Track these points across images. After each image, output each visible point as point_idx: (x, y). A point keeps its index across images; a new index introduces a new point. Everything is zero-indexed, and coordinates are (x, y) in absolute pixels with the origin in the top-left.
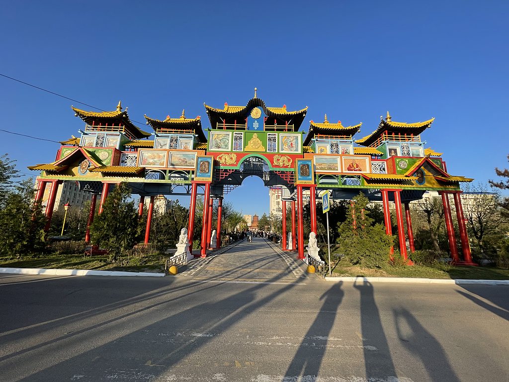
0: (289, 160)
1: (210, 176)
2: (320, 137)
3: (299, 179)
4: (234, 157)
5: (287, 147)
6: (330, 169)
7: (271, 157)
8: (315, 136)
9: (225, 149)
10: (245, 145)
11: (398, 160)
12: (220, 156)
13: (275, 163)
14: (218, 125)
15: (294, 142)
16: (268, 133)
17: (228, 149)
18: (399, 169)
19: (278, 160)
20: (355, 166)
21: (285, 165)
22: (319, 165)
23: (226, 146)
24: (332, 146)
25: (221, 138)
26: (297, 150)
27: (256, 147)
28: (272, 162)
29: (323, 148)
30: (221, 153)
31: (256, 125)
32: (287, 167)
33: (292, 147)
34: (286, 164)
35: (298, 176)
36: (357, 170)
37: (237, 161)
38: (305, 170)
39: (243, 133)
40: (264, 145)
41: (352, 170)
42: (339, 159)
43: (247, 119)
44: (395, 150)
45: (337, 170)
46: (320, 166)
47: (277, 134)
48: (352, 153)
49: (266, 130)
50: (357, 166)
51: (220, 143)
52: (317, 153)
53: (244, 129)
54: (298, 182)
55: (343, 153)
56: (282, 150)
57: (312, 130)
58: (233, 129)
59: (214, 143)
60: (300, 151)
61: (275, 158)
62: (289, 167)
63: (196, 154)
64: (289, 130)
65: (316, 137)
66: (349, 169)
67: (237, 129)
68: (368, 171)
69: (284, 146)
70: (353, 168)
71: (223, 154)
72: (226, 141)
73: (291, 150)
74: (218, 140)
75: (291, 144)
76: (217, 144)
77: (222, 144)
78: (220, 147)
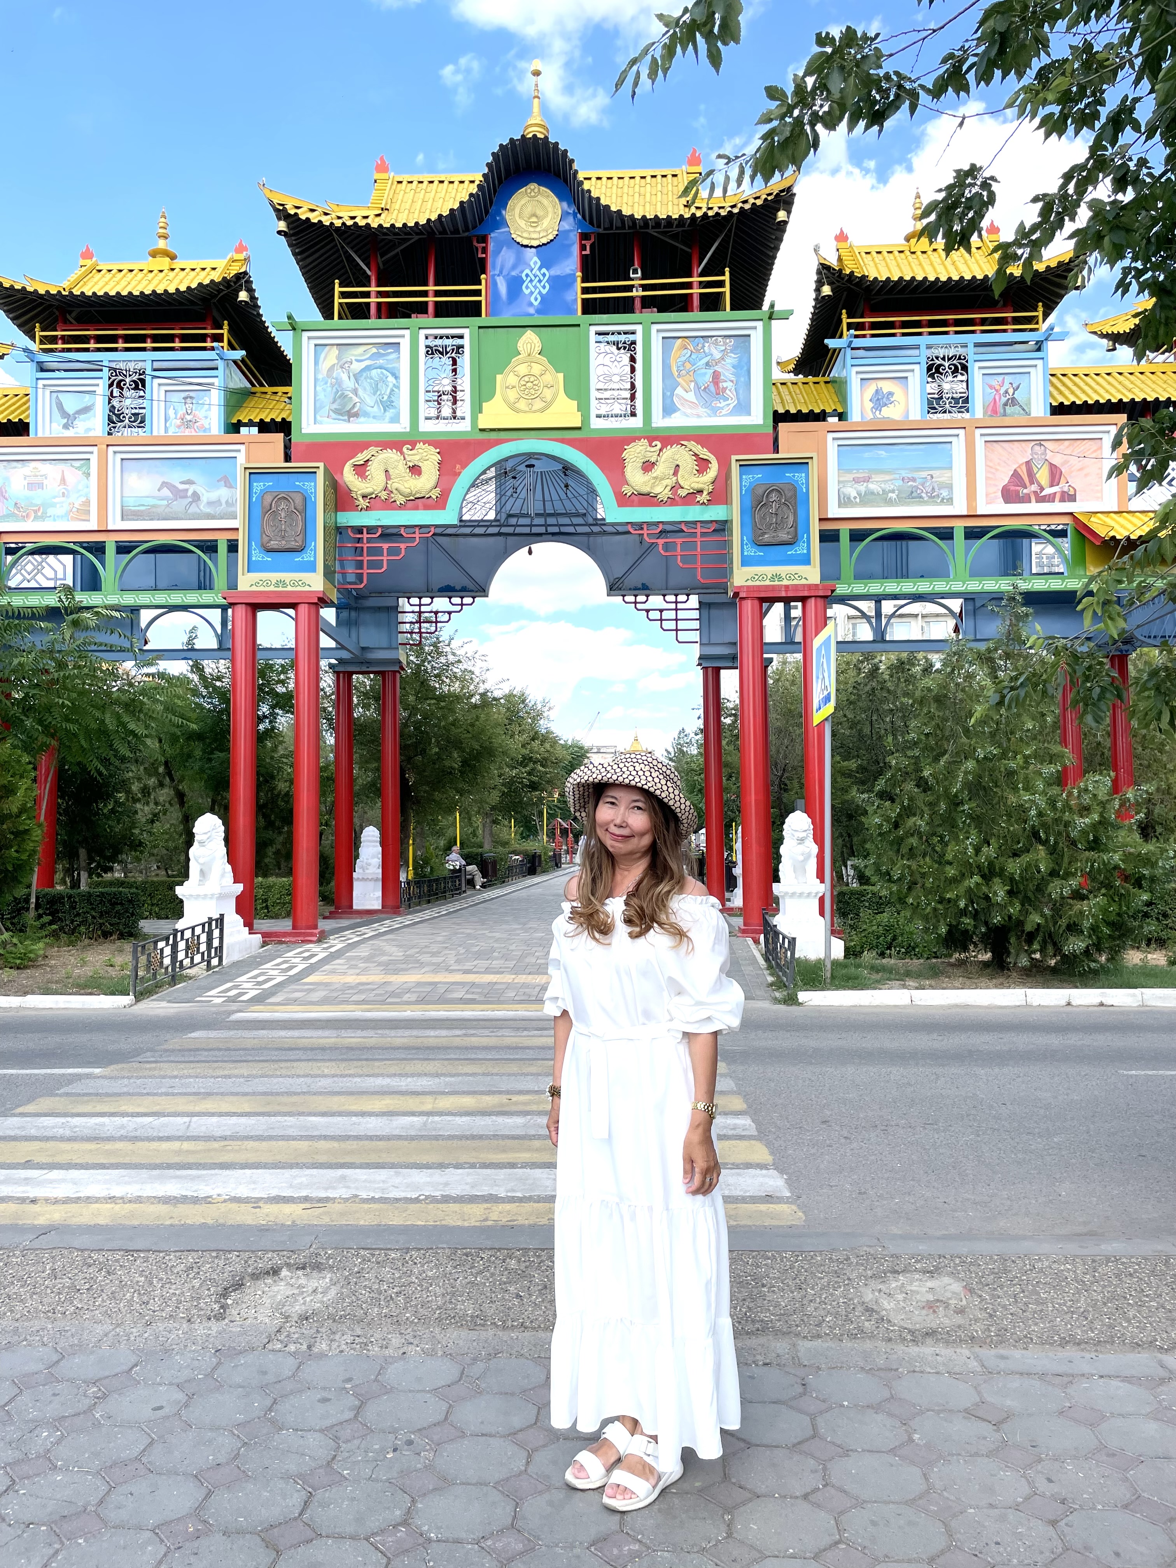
1: (310, 567)
2: (873, 326)
3: (745, 562)
4: (428, 461)
5: (691, 396)
7: (610, 452)
8: (845, 320)
9: (380, 420)
10: (481, 394)
12: (360, 458)
13: (637, 479)
15: (727, 369)
16: (593, 329)
19: (648, 466)
20: (1043, 476)
21: (683, 492)
22: (856, 481)
23: (388, 404)
24: (933, 369)
25: (357, 367)
27: (538, 405)
28: (618, 481)
29: (887, 387)
31: (535, 281)
33: (719, 393)
34: (690, 481)
35: (740, 544)
38: (776, 514)
39: (466, 332)
40: (575, 389)
42: (959, 446)
43: (489, 255)
46: (862, 488)
47: (639, 329)
48: (1039, 409)
50: (1055, 474)
51: (355, 392)
52: (855, 416)
54: (742, 576)
55: (993, 410)
56: (668, 410)
57: (827, 290)
59: (326, 395)
60: (754, 415)
63: (240, 453)
65: (850, 327)
66: (1009, 496)
68: (1109, 500)
69: (679, 391)
70: (1034, 488)
71: (373, 450)
72: (383, 380)
73: (715, 411)
74: (344, 377)
75: (716, 377)
76: (340, 396)
77: (367, 399)
78: (356, 415)
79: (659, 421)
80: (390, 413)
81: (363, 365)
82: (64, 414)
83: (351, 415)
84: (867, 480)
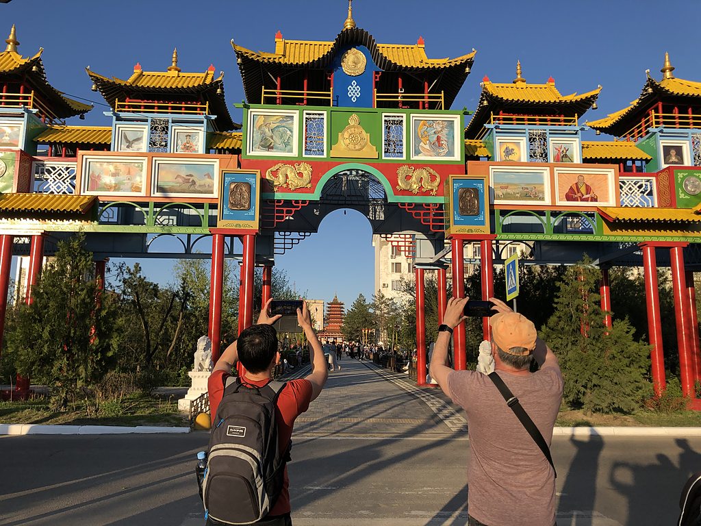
0: (433, 178)
1: (253, 218)
2: (504, 119)
3: (456, 223)
4: (306, 171)
5: (427, 147)
6: (527, 196)
7: (391, 171)
8: (492, 117)
9: (284, 151)
10: (332, 141)
11: (680, 175)
12: (274, 169)
13: (402, 185)
14: (265, 93)
15: (444, 135)
16: (384, 114)
17: (291, 151)
18: (682, 196)
19: (408, 177)
20: (583, 190)
21: (424, 190)
22: (502, 188)
23: (287, 144)
24: (532, 140)
25: (273, 126)
26: (451, 153)
27: (357, 147)
28: (394, 184)
29: (511, 146)
30: (275, 161)
31: (354, 91)
32: (427, 193)
33: (440, 145)
34: (427, 187)
35: (453, 214)
36: (586, 200)
37: (314, 180)
38: (469, 201)
39: (325, 113)
40: (375, 141)
41: (576, 200)
42: (546, 173)
43: (333, 78)
44: (679, 150)
45: (543, 199)
46: (504, 191)
47: (404, 115)
48: (577, 159)
49: (380, 105)
50: (588, 190)
51: (272, 137)
52: (498, 159)
53: (327, 103)
54: (454, 229)
55: (557, 159)
56: (417, 153)
57: (485, 103)
58: (301, 101)
59: (258, 137)
60: (457, 156)
61: (402, 172)
62: (434, 193)
63: (216, 164)
64: (433, 106)
65: (494, 119)
66: (569, 198)
67: (311, 103)
68: (612, 202)
69: (422, 144)
70: (579, 195)
71: (280, 165)
72: (285, 132)
73: (438, 155)
74: (267, 130)
75: (438, 138)
76: (264, 139)
77: (277, 141)
78: (272, 148)
79: (413, 157)
81: (276, 125)
82: (127, 141)
83: (269, 147)
84: (507, 188)
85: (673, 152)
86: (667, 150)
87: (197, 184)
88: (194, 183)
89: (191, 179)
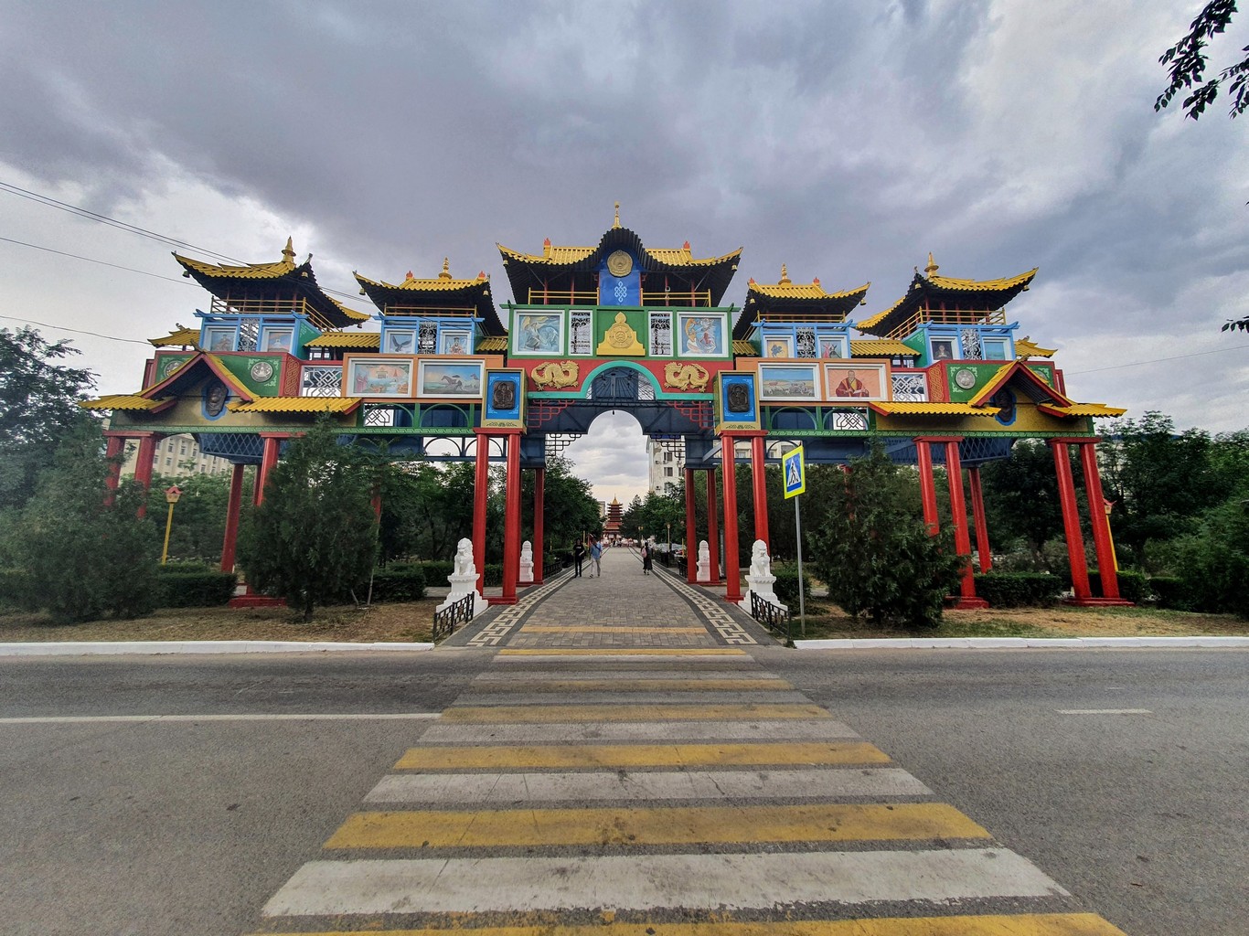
1: (517, 417)
3: (725, 419)
4: (573, 368)
5: (695, 344)
7: (658, 367)
8: (759, 316)
9: (550, 350)
10: (598, 339)
11: (953, 369)
12: (540, 367)
13: (671, 379)
14: (532, 294)
15: (711, 334)
16: (650, 313)
17: (557, 350)
18: (955, 390)
19: (676, 374)
20: (854, 385)
21: (692, 387)
22: (771, 384)
23: (554, 343)
24: (799, 338)
25: (539, 326)
26: (719, 350)
27: (624, 345)
29: (778, 344)
31: (621, 292)
33: (708, 343)
34: (696, 381)
36: (857, 395)
38: (739, 398)
40: (642, 339)
41: (846, 395)
42: (816, 371)
44: (947, 345)
45: (813, 395)
46: (774, 388)
47: (671, 313)
48: (845, 355)
49: (646, 303)
50: (859, 385)
51: (538, 337)
53: (594, 302)
54: (723, 426)
55: (825, 356)
57: (752, 301)
58: (568, 302)
59: (525, 337)
60: (725, 354)
61: (671, 368)
62: (702, 389)
63: (483, 365)
64: (700, 304)
65: (761, 318)
66: (839, 393)
67: (577, 302)
68: (884, 397)
69: (689, 341)
70: (850, 390)
71: (546, 363)
72: (551, 332)
73: (706, 352)
74: (533, 330)
75: (706, 336)
76: (531, 339)
77: (544, 341)
78: (538, 347)
79: (680, 354)
80: (555, 346)
81: (542, 325)
82: (397, 344)
83: (536, 347)
84: (776, 384)
85: (942, 348)
86: (936, 345)
87: (464, 385)
88: (460, 383)
89: (458, 380)
